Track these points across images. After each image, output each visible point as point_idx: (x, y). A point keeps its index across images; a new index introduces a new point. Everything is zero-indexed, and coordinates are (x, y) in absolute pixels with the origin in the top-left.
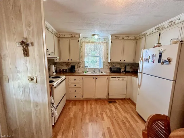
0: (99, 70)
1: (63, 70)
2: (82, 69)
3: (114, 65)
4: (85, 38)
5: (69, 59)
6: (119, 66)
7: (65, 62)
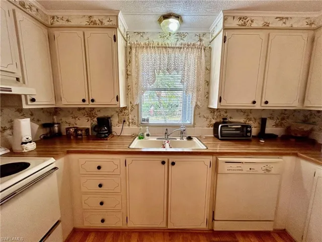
0: (182, 133)
1: (77, 129)
2: (132, 127)
3: (229, 115)
4: (139, 33)
5: (87, 99)
7: (84, 108)
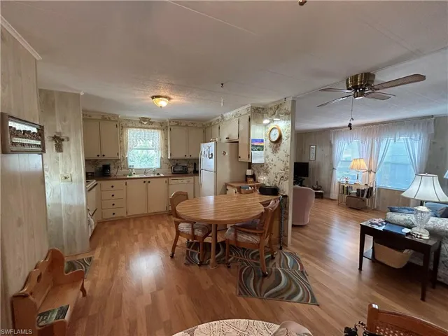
0: (154, 172)
2: (123, 170)
3: (179, 162)
4: (127, 120)
5: (100, 155)
6: (186, 165)
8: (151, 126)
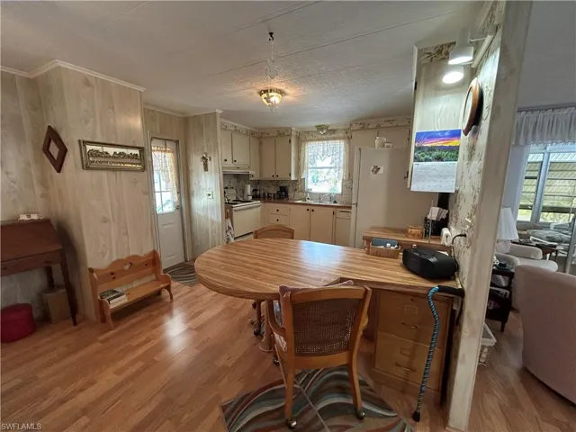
2: (299, 193)
8: (333, 136)
